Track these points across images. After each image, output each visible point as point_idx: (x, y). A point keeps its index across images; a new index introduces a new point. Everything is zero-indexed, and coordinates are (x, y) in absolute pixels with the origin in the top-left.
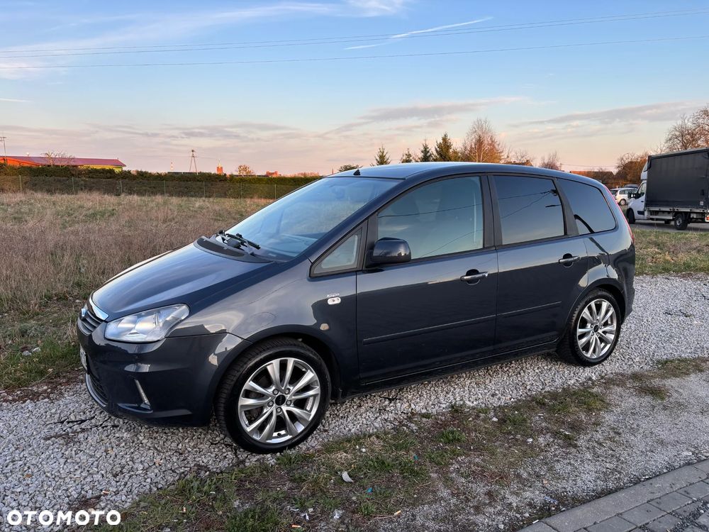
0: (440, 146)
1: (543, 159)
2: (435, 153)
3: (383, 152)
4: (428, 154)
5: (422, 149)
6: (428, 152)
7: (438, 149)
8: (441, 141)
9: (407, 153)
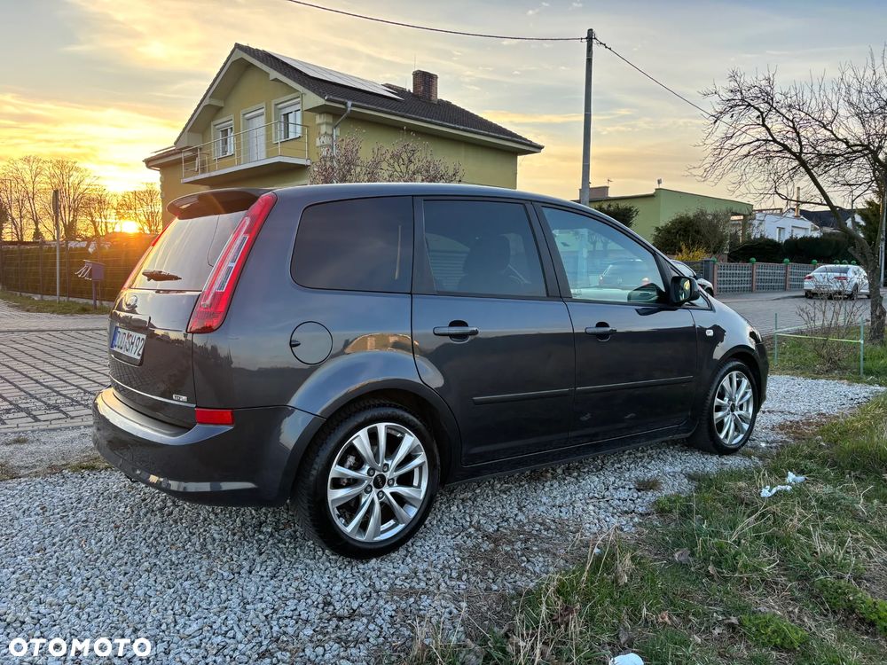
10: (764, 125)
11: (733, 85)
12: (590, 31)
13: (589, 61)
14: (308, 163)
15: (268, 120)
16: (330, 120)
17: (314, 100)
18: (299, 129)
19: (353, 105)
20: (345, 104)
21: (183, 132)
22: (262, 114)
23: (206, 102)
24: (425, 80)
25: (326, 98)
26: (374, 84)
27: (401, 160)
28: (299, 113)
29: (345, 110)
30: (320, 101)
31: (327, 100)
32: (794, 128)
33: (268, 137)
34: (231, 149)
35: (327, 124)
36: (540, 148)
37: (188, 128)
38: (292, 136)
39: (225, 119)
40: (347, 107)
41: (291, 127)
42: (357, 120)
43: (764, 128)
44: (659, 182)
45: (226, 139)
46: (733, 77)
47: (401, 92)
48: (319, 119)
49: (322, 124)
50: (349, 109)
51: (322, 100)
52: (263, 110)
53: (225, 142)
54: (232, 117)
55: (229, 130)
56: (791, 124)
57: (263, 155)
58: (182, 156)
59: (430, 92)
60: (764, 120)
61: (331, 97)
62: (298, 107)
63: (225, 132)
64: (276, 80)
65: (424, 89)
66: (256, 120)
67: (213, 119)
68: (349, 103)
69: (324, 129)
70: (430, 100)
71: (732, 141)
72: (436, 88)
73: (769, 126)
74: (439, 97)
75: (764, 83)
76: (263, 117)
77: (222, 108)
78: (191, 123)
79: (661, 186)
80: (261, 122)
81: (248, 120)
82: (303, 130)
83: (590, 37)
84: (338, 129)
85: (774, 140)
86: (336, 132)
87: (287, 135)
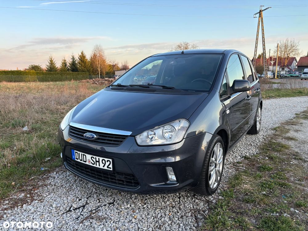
0: (80, 56)
1: (122, 63)
2: (78, 59)
3: (51, 59)
4: (75, 60)
5: (72, 57)
6: (75, 59)
7: (80, 58)
8: (81, 54)
9: (64, 59)
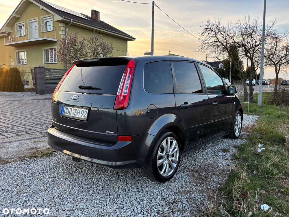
10: (216, 37)
11: (208, 24)
12: (153, 2)
13: (153, 11)
14: (56, 40)
15: (39, 23)
16: (64, 25)
17: (58, 18)
18: (52, 28)
19: (73, 21)
20: (70, 20)
21: (3, 26)
22: (37, 21)
23: (13, 15)
24: (95, 13)
25: (63, 17)
26: (78, 13)
27: (93, 41)
28: (52, 22)
29: (71, 22)
30: (61, 18)
31: (63, 18)
32: (225, 38)
33: (39, 30)
34: (23, 33)
35: (63, 27)
36: (135, 39)
37: (6, 24)
38: (49, 30)
39: (21, 22)
40: (71, 21)
41: (48, 27)
42: (74, 26)
43: (216, 38)
44: (170, 51)
45: (21, 30)
46: (209, 21)
47: (87, 17)
48: (60, 25)
49: (61, 26)
50: (72, 22)
51: (62, 18)
52: (37, 20)
53: (21, 31)
54: (24, 21)
55: (22, 26)
56: (224, 37)
57: (38, 37)
58: (4, 35)
59: (97, 18)
60: (216, 35)
61: (65, 17)
62: (52, 19)
63: (21, 27)
64: (42, 9)
65: (95, 17)
66: (33, 23)
67: (16, 22)
68: (72, 20)
69: (62, 28)
70: (97, 20)
71: (207, 41)
72: (99, 16)
73: (218, 37)
74: (100, 20)
75: (218, 24)
76: (37, 23)
77: (19, 18)
78: (7, 23)
79: (170, 53)
80: (36, 24)
81: (30, 23)
82: (54, 28)
83: (153, 4)
84: (67, 29)
85: (219, 42)
86: (67, 30)
87: (47, 29)
